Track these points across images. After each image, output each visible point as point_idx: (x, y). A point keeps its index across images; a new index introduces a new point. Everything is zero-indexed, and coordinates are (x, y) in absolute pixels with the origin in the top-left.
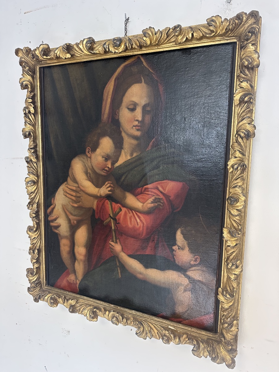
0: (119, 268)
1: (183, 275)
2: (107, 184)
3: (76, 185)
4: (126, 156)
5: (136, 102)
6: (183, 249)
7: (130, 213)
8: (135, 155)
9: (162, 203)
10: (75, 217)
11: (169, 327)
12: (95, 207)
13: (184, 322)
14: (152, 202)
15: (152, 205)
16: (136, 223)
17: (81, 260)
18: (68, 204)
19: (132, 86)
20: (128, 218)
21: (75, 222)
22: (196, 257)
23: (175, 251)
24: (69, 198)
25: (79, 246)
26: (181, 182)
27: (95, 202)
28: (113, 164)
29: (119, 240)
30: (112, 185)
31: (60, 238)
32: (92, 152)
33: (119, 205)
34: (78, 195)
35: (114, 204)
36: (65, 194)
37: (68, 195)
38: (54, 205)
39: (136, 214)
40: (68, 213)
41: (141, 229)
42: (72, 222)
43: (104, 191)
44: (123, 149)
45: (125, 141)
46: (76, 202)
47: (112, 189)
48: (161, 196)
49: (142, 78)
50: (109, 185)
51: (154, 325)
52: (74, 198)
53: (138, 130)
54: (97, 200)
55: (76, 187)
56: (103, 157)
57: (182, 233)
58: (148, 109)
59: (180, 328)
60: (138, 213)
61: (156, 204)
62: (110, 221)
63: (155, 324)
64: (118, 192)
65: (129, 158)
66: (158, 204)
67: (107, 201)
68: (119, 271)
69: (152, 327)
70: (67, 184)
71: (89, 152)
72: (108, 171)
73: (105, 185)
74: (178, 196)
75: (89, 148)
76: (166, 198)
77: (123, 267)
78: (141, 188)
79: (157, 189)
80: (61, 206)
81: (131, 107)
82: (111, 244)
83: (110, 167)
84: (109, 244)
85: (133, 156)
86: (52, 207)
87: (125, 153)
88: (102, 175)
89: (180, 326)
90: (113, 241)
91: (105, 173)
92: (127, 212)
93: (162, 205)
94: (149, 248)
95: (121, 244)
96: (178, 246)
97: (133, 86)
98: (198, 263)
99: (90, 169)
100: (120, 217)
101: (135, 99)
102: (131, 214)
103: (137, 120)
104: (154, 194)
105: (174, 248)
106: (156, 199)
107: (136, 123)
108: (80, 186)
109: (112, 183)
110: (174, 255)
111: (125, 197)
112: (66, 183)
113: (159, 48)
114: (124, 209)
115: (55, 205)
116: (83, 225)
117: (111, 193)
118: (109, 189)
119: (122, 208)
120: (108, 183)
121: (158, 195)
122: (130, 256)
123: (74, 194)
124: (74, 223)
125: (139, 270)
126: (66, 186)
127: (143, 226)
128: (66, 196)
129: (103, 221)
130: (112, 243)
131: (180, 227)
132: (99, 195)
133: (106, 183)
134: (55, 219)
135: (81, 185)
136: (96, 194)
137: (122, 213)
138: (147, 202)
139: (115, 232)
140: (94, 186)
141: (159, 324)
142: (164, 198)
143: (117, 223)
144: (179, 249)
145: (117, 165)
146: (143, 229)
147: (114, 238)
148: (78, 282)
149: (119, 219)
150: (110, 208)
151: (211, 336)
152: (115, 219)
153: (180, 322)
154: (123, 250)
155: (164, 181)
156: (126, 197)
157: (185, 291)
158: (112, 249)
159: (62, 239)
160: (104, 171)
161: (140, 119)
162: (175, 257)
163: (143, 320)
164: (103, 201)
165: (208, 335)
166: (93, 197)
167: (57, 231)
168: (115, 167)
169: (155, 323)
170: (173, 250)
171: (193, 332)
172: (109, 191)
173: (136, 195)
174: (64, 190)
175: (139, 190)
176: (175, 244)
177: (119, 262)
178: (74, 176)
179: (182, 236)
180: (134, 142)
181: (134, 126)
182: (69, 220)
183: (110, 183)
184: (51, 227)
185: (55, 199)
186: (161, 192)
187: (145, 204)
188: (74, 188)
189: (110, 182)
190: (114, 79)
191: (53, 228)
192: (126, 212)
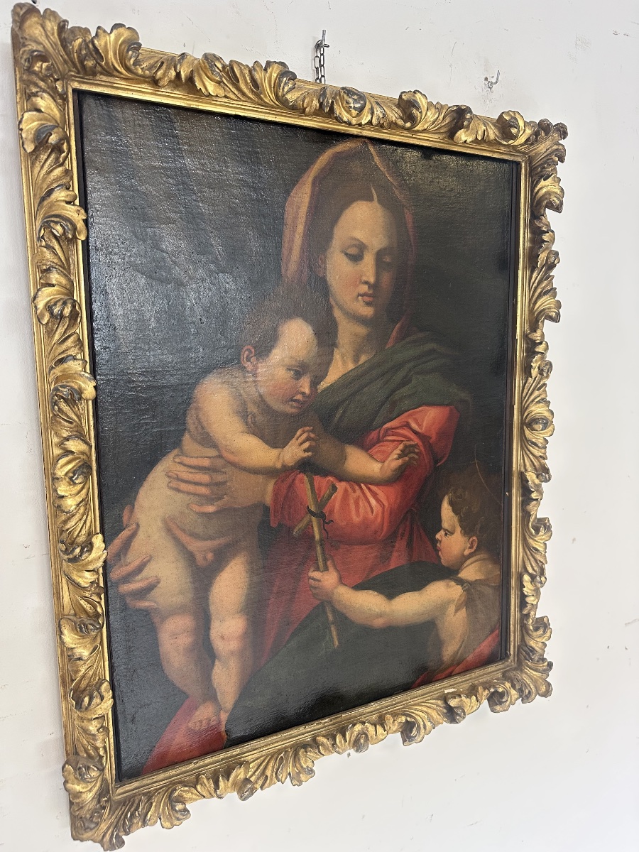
0: (333, 628)
1: (453, 583)
2: (301, 435)
3: (213, 452)
4: (344, 362)
5: (362, 243)
6: (452, 533)
7: (354, 492)
8: (363, 358)
9: (417, 454)
10: (209, 544)
11: (446, 692)
12: (268, 500)
13: (457, 670)
14: (400, 456)
15: (400, 461)
16: (369, 509)
17: (232, 653)
18: (187, 511)
19: (353, 206)
20: (352, 502)
21: (210, 556)
22: (471, 540)
23: (440, 542)
24: (188, 493)
25: (223, 620)
26: (447, 405)
27: (270, 487)
28: (314, 384)
29: (333, 561)
30: (312, 435)
31: (156, 620)
32: (257, 359)
33: (331, 479)
34: (220, 478)
35: (317, 478)
36: (174, 484)
37: (183, 486)
38: (134, 526)
39: (369, 489)
40: (185, 539)
41: (379, 519)
42: (199, 557)
43: (294, 452)
44: (336, 347)
45: (340, 328)
46: (210, 500)
47: (314, 444)
48: (416, 440)
49: (373, 191)
50: (305, 436)
51: (423, 704)
52: (203, 490)
53: (368, 304)
54: (275, 480)
55: (210, 457)
56: (289, 369)
57: (451, 503)
58: (388, 259)
59: (461, 682)
60: (373, 487)
61: (407, 459)
62: (311, 521)
63: (423, 702)
64: (328, 449)
65: (351, 366)
66: (410, 458)
67: (302, 475)
68: (334, 633)
69: (425, 709)
70: (183, 453)
71: (248, 360)
72: (304, 402)
73: (295, 438)
74: (442, 434)
75: (249, 347)
76: (423, 443)
77: (343, 620)
78: (377, 431)
79: (407, 425)
80: (159, 523)
81: (353, 251)
82: (313, 579)
83: (307, 391)
84: (310, 578)
85: (360, 363)
86: (125, 534)
87: (343, 356)
88: (286, 415)
89: (458, 679)
90: (318, 569)
91: (295, 407)
92: (350, 490)
93: (416, 457)
94: (395, 554)
95: (336, 569)
96: (445, 530)
97: (355, 204)
98: (475, 548)
99: (254, 403)
100: (334, 506)
101: (360, 235)
102: (358, 492)
103: (366, 283)
104: (403, 439)
105: (438, 536)
106: (406, 447)
107: (365, 288)
108: (225, 454)
109: (312, 431)
110: (437, 550)
111: (344, 458)
112: (175, 452)
113: (414, 136)
114: (341, 486)
115: (138, 526)
116: (234, 556)
117: (310, 454)
118: (307, 445)
119: (338, 485)
120: (304, 432)
121: (410, 439)
122: (359, 587)
123: (205, 478)
124: (205, 559)
125: (377, 610)
126: (177, 460)
127: (383, 513)
128: (178, 490)
129: (290, 530)
130: (316, 575)
131: (447, 493)
132: (279, 466)
133: (299, 433)
134: (140, 569)
135: (228, 451)
136: (271, 464)
137: (338, 495)
138: (390, 459)
139: (321, 545)
140: (267, 447)
141: (429, 698)
142: (420, 444)
143: (327, 523)
144: (446, 534)
145: (324, 385)
146: (383, 518)
147: (320, 559)
148: (224, 717)
149: (331, 511)
150: (309, 492)
151: (502, 666)
152: (320, 515)
153: (450, 676)
154: (341, 581)
155: (420, 409)
156: (346, 456)
157: (457, 611)
158: (315, 588)
159: (163, 619)
160: (291, 403)
161: (372, 280)
162: (440, 553)
163: (402, 708)
164: (290, 479)
165: (499, 667)
166: (263, 474)
167: (145, 604)
168: (319, 391)
169: (422, 700)
170: (437, 541)
171: (481, 676)
172: (305, 451)
173: (366, 447)
174: (170, 474)
175: (374, 435)
176: (439, 528)
177: (335, 611)
178: (203, 428)
179: (450, 508)
180: (362, 330)
181: (359, 295)
182: (190, 558)
183: (307, 431)
184: (123, 597)
185: (136, 506)
186: (416, 433)
187: (386, 463)
188: (206, 463)
189: (307, 428)
190: (310, 180)
191: (128, 600)
192: (346, 491)
